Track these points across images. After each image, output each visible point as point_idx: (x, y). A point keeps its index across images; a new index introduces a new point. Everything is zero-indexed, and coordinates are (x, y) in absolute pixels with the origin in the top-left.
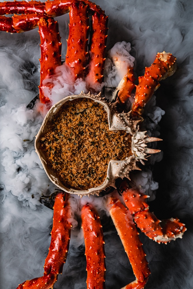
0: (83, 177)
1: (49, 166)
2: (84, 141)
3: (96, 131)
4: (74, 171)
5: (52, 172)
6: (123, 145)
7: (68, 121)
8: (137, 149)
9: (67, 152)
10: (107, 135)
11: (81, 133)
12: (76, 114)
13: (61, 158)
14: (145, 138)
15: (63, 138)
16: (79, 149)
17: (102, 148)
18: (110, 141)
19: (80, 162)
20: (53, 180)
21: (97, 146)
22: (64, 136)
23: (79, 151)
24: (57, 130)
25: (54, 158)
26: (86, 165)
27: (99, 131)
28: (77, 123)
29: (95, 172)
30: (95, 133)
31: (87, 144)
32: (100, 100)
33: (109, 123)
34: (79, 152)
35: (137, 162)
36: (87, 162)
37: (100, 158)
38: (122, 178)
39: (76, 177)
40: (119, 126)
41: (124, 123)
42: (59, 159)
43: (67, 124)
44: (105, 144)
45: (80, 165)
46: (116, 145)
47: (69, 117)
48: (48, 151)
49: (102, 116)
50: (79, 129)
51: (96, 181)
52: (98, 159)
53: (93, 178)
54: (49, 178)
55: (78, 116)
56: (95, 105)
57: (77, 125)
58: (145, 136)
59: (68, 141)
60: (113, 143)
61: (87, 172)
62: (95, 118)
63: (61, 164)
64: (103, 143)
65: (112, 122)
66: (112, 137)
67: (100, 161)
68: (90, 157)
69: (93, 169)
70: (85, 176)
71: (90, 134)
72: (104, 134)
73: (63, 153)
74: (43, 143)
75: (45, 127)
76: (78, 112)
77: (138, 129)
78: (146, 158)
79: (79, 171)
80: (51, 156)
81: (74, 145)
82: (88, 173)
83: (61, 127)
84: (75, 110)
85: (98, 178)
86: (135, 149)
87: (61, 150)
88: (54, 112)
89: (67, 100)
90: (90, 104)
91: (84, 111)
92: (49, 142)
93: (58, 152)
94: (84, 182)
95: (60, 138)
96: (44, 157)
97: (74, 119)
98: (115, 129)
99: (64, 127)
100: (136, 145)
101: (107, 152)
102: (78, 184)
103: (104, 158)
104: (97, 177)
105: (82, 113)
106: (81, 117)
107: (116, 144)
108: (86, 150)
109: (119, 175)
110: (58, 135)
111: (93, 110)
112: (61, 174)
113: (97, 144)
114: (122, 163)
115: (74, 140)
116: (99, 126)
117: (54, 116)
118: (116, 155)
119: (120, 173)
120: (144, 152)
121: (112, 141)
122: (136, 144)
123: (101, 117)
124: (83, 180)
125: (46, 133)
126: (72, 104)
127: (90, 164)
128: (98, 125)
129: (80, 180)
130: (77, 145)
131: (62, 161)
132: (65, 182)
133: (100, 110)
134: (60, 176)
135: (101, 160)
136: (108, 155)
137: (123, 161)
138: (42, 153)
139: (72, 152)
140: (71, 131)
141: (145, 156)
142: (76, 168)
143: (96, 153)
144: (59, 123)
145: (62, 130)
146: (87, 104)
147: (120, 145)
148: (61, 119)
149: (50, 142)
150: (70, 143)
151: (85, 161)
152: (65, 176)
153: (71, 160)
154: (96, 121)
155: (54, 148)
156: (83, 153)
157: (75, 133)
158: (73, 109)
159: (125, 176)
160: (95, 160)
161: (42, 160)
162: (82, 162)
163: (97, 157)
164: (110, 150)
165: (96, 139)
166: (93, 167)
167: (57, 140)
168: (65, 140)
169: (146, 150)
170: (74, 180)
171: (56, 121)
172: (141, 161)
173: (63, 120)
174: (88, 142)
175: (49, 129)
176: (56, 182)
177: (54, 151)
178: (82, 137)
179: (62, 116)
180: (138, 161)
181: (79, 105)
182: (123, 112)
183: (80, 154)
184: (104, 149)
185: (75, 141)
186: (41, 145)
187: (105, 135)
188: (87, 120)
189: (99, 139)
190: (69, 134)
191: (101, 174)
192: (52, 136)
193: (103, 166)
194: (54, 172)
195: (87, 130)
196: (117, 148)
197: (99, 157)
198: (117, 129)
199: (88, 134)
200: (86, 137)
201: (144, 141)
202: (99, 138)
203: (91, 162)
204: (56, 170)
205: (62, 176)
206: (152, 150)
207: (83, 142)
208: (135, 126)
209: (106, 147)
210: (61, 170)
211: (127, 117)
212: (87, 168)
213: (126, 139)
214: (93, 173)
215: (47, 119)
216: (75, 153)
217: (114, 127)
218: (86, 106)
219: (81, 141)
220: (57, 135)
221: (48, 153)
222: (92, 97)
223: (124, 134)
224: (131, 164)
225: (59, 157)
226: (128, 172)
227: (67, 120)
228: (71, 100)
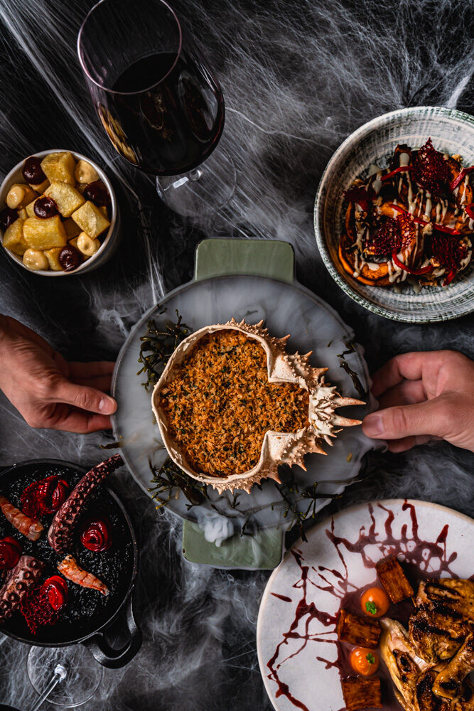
0: (223, 458)
1: (170, 434)
2: (230, 398)
3: (250, 382)
4: (210, 445)
5: (176, 444)
6: (294, 408)
7: (207, 365)
8: (318, 415)
9: (200, 415)
10: (267, 391)
11: (226, 385)
12: (220, 354)
13: (192, 423)
14: (332, 399)
15: (197, 392)
16: (220, 410)
17: (259, 411)
18: (272, 401)
19: (220, 432)
20: (175, 457)
21: (251, 408)
22: (198, 388)
23: (222, 414)
24: (189, 377)
25: (179, 422)
26: (230, 438)
27: (254, 383)
28: (220, 368)
29: (245, 451)
30: (249, 385)
31: (234, 403)
32: (257, 334)
33: (269, 371)
34: (221, 416)
35: (317, 440)
36: (232, 433)
37: (253, 428)
38: (290, 465)
39: (213, 457)
40: (285, 375)
41: (293, 371)
42: (187, 426)
43: (204, 369)
44: (264, 405)
45: (220, 437)
46: (283, 408)
47: (208, 359)
48: (171, 410)
49: (262, 359)
50: (222, 378)
51: (244, 465)
52: (250, 429)
53: (239, 460)
54: (169, 453)
55: (223, 358)
56: (249, 341)
57: (220, 371)
58: (332, 395)
59: (204, 397)
60: (278, 404)
61: (231, 450)
62: (250, 362)
63: (191, 432)
64: (260, 404)
65: (274, 368)
66: (277, 394)
67: (254, 433)
68: (238, 424)
69: (242, 446)
70: (227, 456)
71: (239, 386)
72: (262, 388)
73: (195, 416)
74: (165, 398)
75: (170, 372)
76: (223, 351)
77: (322, 382)
78: (334, 434)
79: (219, 447)
80: (176, 418)
81: (213, 403)
82: (233, 451)
83: (194, 374)
84: (219, 348)
85: (249, 461)
86: (315, 417)
87: (192, 410)
88: (184, 349)
89: (205, 333)
90: (242, 339)
91: (233, 349)
92: (174, 396)
93: (186, 413)
94: (225, 465)
95: (192, 391)
96: (165, 419)
97: (216, 361)
98: (277, 380)
99: (199, 373)
100: (317, 410)
101: (267, 419)
102: (216, 470)
103: (262, 428)
104: (246, 460)
105: (229, 353)
106: (227, 359)
107: (283, 405)
108: (232, 413)
109: (282, 457)
110: (190, 386)
111: (246, 348)
112: (189, 449)
113: (251, 404)
114: (289, 437)
115: (213, 394)
116: (256, 375)
117: (186, 356)
118: (281, 424)
119: (284, 454)
120: (331, 423)
121: (275, 400)
122: (317, 407)
123: (259, 360)
124: (224, 461)
125: (171, 383)
126: (214, 338)
127: (237, 436)
128: (254, 373)
129: (219, 461)
130: (218, 404)
131: (193, 428)
132: (194, 464)
133: (257, 350)
134: (187, 452)
135: (257, 432)
136: (268, 423)
137: (290, 434)
138: (162, 413)
139: (208, 414)
140: (210, 381)
141: (332, 430)
142: (214, 442)
143: (249, 419)
144: (193, 367)
145: (196, 379)
146: (237, 338)
147: (290, 408)
148: (196, 362)
149: (176, 396)
150: (206, 399)
151: (230, 430)
152: (195, 453)
153: (207, 427)
154: (251, 366)
155: (180, 406)
156: (227, 417)
157: (217, 384)
158: (215, 346)
159: (295, 461)
160: (246, 431)
161: (160, 423)
162: (223, 431)
163: (249, 425)
164: (271, 415)
165: (250, 396)
166: (241, 442)
167: (186, 394)
168: (199, 395)
169: (335, 418)
170: (209, 461)
171: (187, 364)
172: (325, 437)
173: (199, 363)
174: (236, 399)
175: (177, 376)
176: (178, 461)
177: (181, 410)
178: (227, 391)
179: (198, 357)
180: (318, 436)
181: (225, 341)
182: (296, 354)
183: (223, 418)
184: (262, 413)
185: (214, 397)
186: (161, 400)
187: (263, 390)
188: (237, 364)
189: (253, 396)
190: (205, 384)
191: (255, 454)
192: (179, 388)
193: (258, 442)
194: (179, 446)
195: (235, 381)
196: (284, 413)
197: (252, 426)
198: (280, 381)
199: (237, 387)
200: (232, 392)
201: (329, 403)
202: (255, 394)
203: (238, 433)
204: (181, 441)
205: (190, 452)
206: (346, 419)
207: (227, 400)
208: (316, 377)
209: (266, 410)
210: (190, 442)
211: (302, 362)
212: (231, 443)
213: (301, 398)
214: (241, 452)
215: (172, 359)
216: (214, 418)
217: (277, 377)
218: (235, 342)
219: (225, 398)
220: (187, 386)
221: (172, 413)
222: (243, 328)
223: (297, 390)
224: (304, 440)
225: (187, 421)
226: (300, 455)
227: (205, 363)
228: (211, 332)
